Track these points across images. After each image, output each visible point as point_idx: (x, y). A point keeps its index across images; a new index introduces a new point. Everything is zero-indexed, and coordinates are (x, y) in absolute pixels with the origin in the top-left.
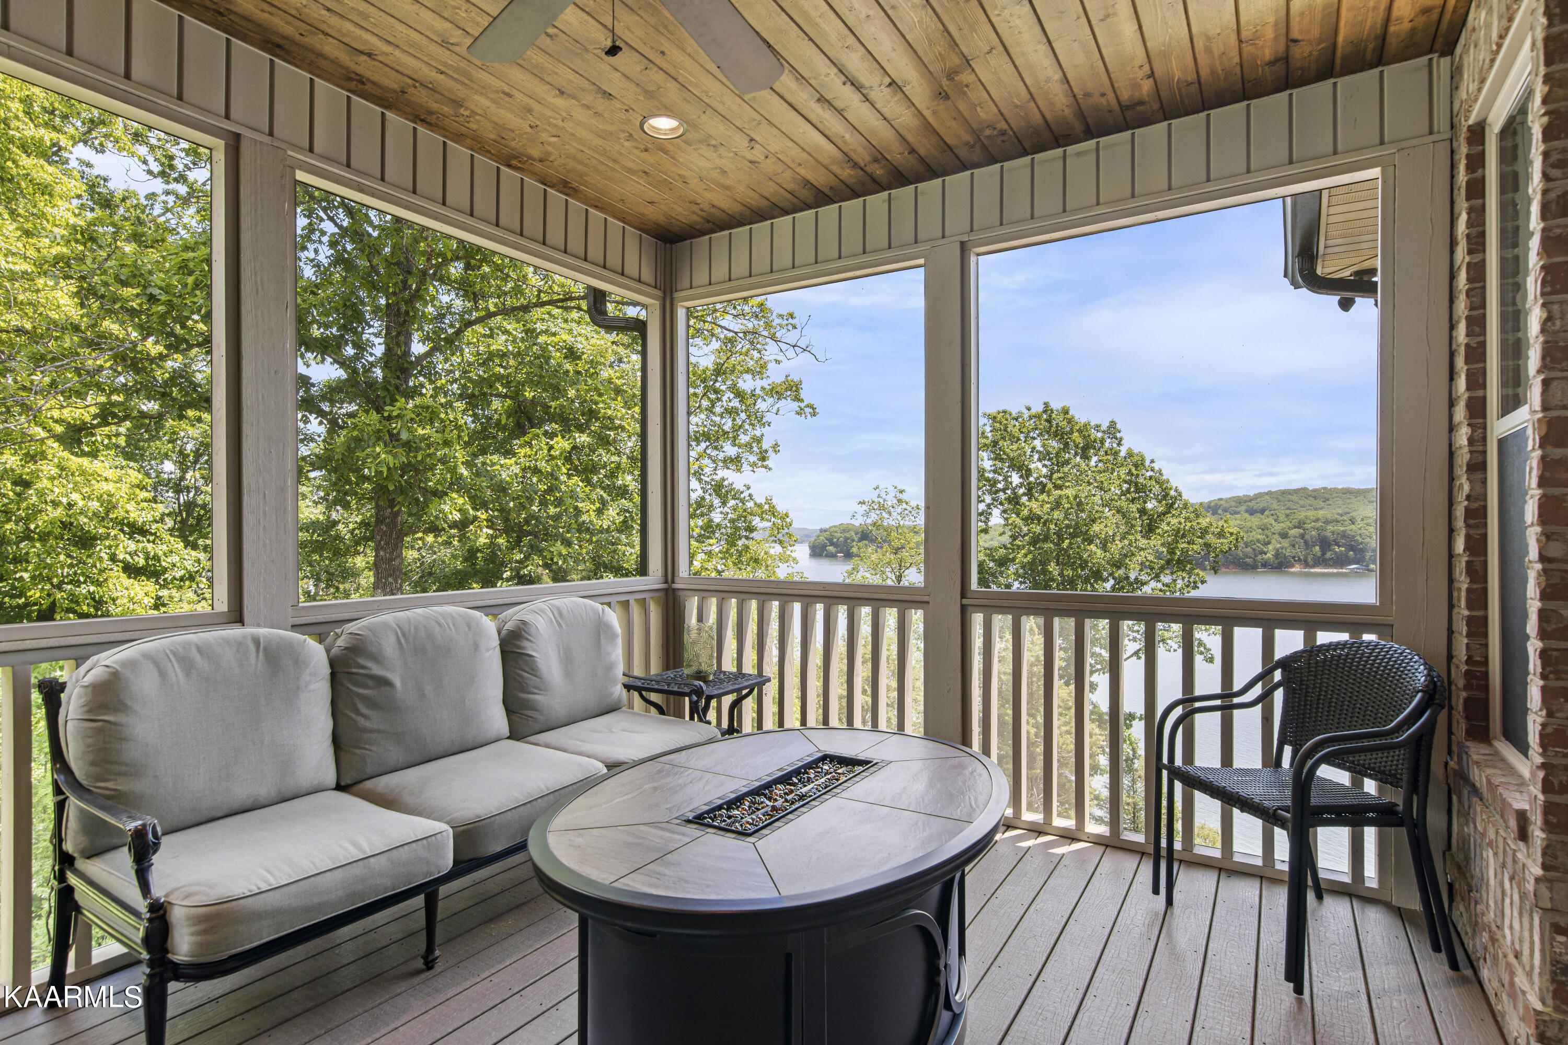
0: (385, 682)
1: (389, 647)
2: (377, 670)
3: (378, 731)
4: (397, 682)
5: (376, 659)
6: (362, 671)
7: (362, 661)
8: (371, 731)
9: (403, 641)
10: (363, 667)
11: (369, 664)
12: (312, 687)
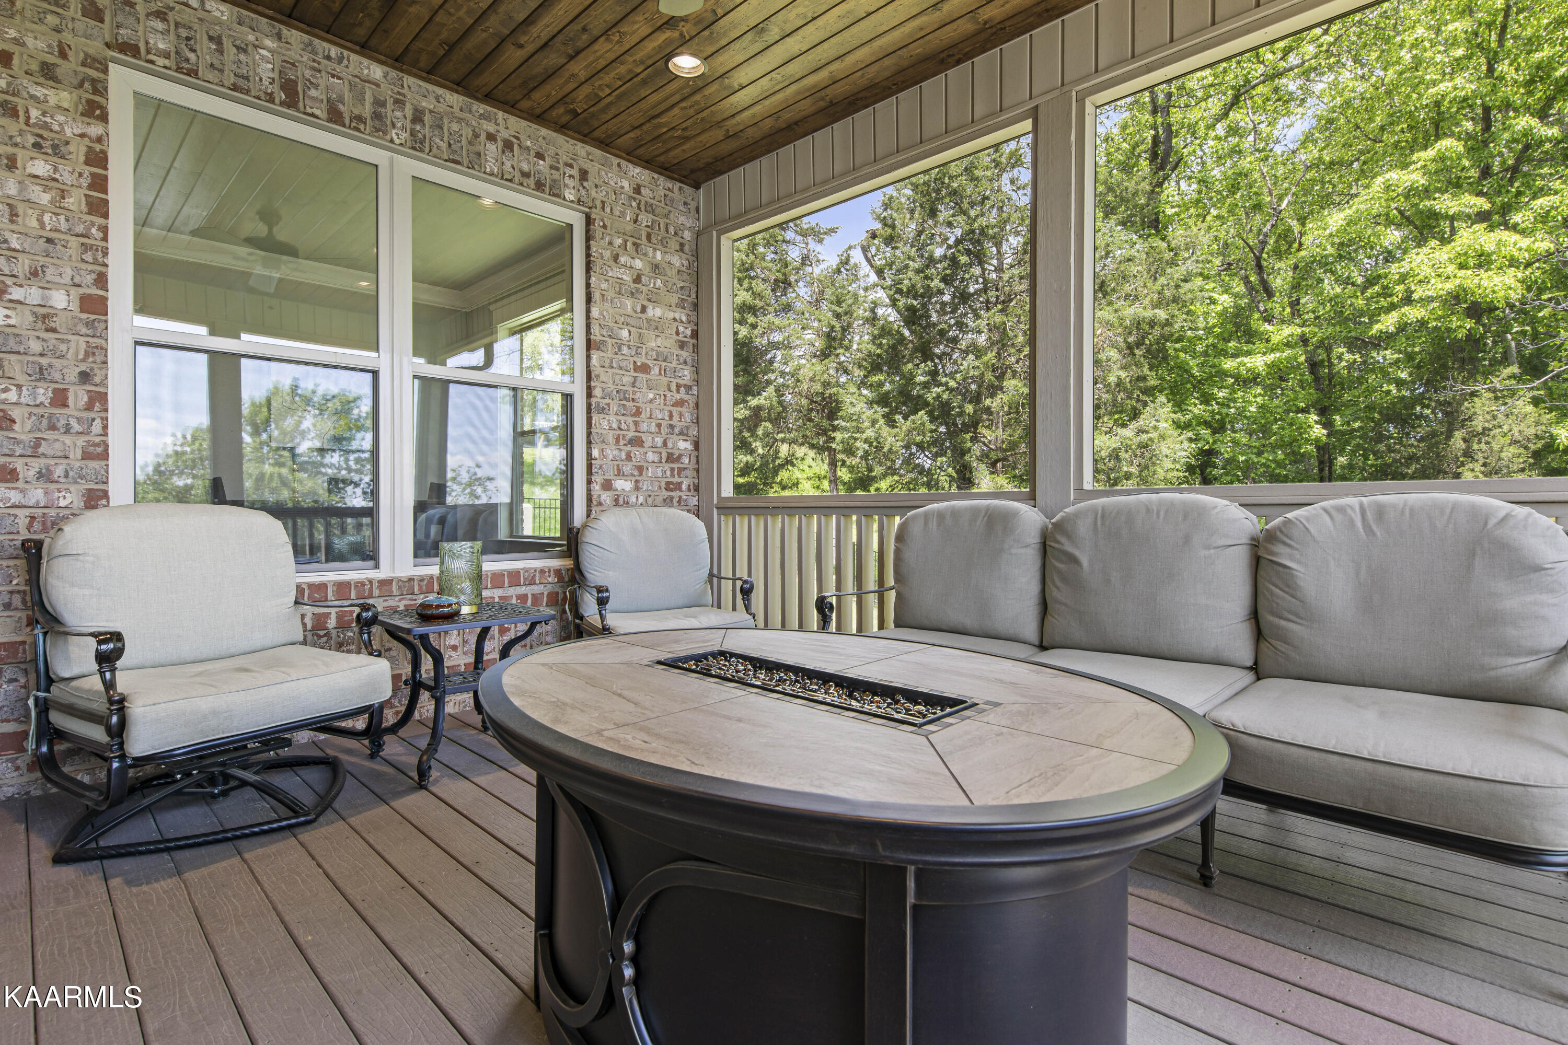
0: (1074, 560)
1: (1083, 529)
2: (1068, 547)
3: (1065, 605)
4: (1085, 561)
5: (1069, 537)
6: (1056, 545)
7: (1059, 537)
8: (1060, 603)
9: (1099, 523)
10: (1058, 542)
11: (1063, 540)
12: (1014, 551)
